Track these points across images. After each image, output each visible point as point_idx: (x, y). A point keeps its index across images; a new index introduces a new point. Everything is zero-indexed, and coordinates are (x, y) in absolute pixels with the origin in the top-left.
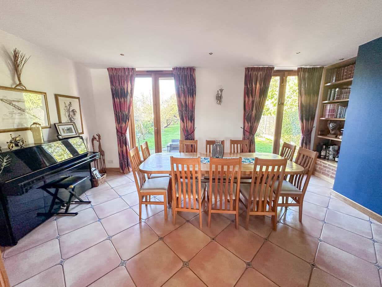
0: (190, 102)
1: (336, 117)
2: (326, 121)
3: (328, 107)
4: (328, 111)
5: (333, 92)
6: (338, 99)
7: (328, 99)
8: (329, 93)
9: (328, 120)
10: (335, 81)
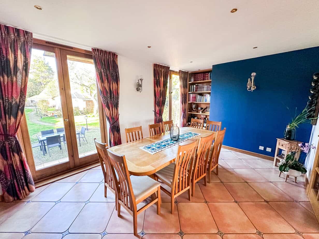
0: (114, 88)
1: (197, 102)
2: (191, 103)
3: (191, 95)
4: (191, 98)
5: (192, 87)
6: (196, 91)
7: (190, 91)
8: (191, 87)
9: (192, 103)
10: (194, 81)
